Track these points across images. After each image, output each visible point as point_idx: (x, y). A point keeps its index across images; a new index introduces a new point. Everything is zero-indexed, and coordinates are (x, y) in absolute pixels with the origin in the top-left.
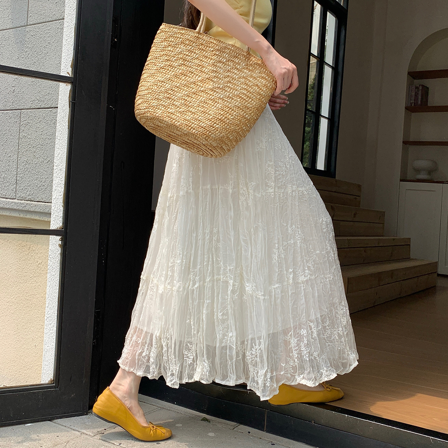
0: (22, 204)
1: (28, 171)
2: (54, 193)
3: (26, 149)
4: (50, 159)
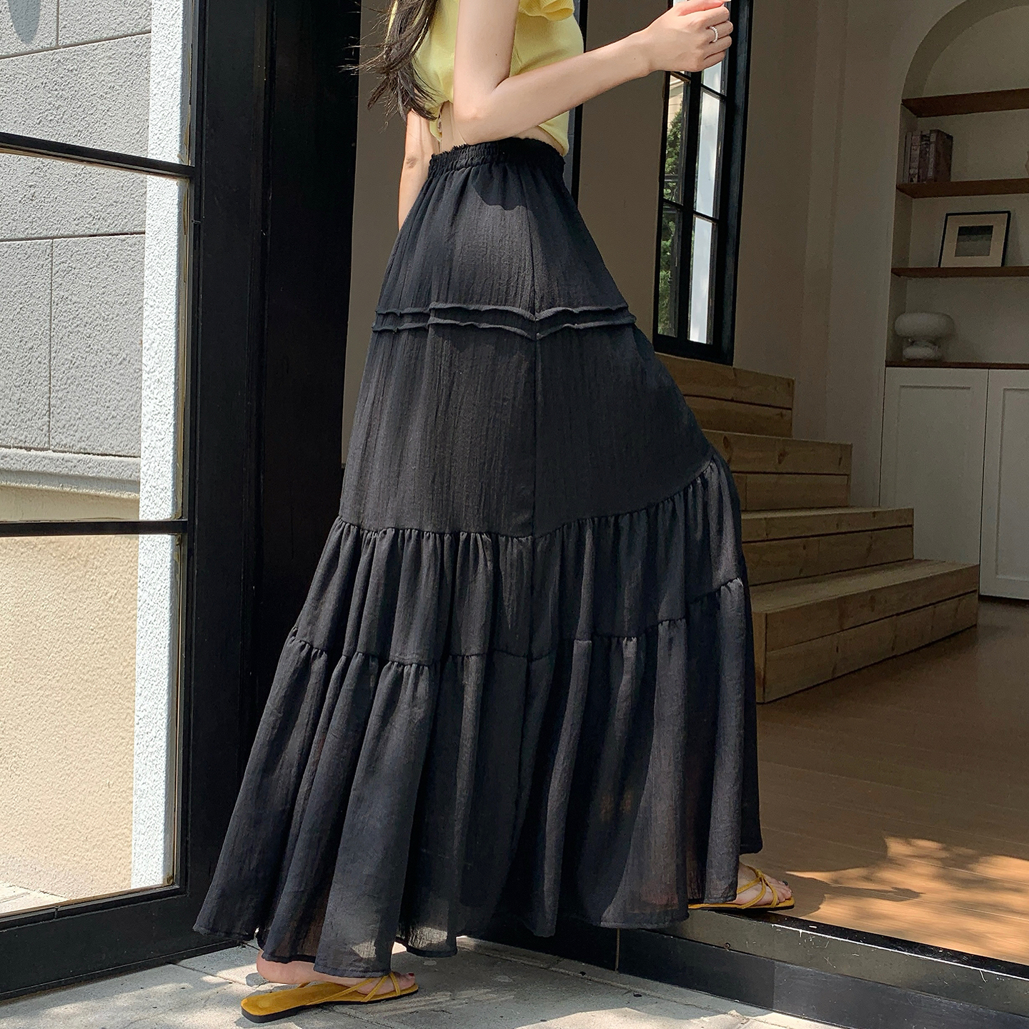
0: (66, 461)
1: (75, 384)
2: (146, 435)
3: (69, 328)
4: (127, 355)
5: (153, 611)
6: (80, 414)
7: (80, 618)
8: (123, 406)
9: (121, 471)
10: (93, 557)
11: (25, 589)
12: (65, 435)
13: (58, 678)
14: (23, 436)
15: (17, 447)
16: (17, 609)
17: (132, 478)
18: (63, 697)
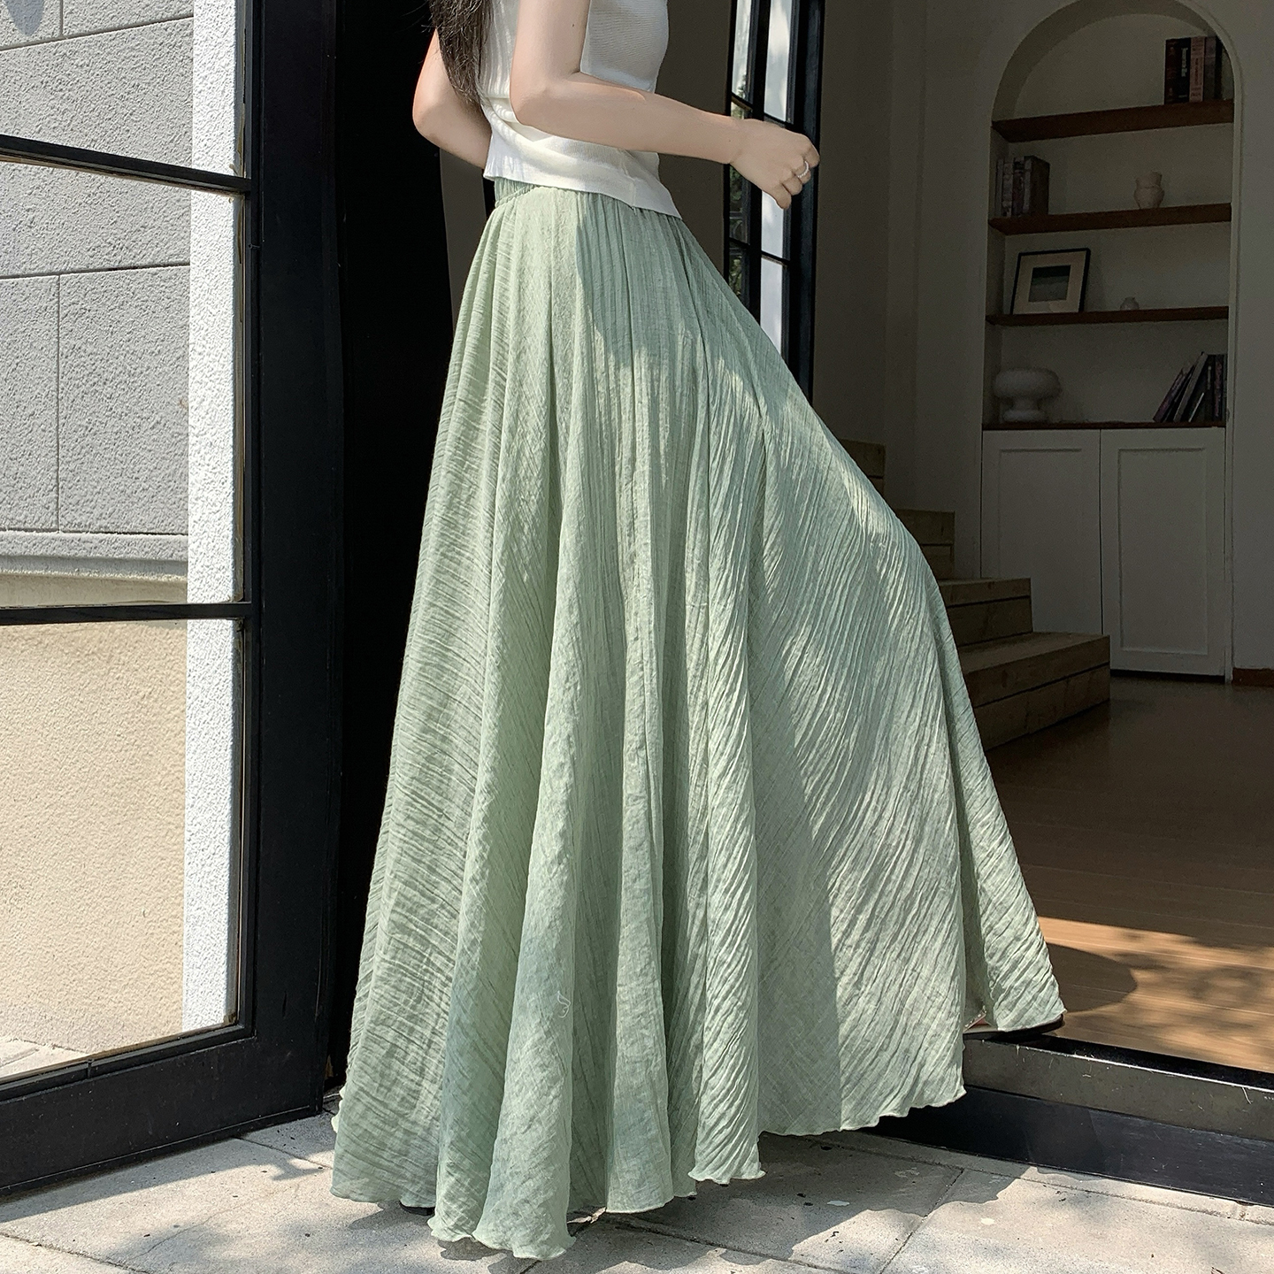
1: (92, 453)
2: (195, 508)
3: (83, 388)
4: (161, 417)
5: (207, 708)
6: (99, 488)
7: (102, 723)
8: (157, 477)
9: (157, 550)
10: (118, 651)
11: (26, 693)
12: (79, 512)
13: (74, 793)
14: (23, 516)
15: (14, 529)
16: (16, 716)
17: (174, 558)
18: (81, 815)
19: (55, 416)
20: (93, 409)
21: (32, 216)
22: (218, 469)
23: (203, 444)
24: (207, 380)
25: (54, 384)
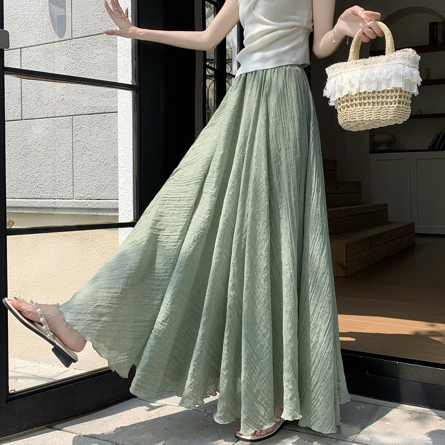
0: (83, 203)
1: (85, 174)
2: (121, 191)
3: (82, 152)
4: (108, 161)
6: (87, 185)
7: (89, 262)
8: (107, 181)
9: (108, 205)
10: (95, 238)
11: (64, 252)
12: (81, 193)
13: (80, 286)
14: (62, 194)
15: (59, 199)
16: (60, 260)
17: (113, 207)
19: (72, 162)
20: (85, 159)
21: (63, 97)
22: (128, 178)
23: (123, 170)
24: (124, 150)
25: (71, 151)
